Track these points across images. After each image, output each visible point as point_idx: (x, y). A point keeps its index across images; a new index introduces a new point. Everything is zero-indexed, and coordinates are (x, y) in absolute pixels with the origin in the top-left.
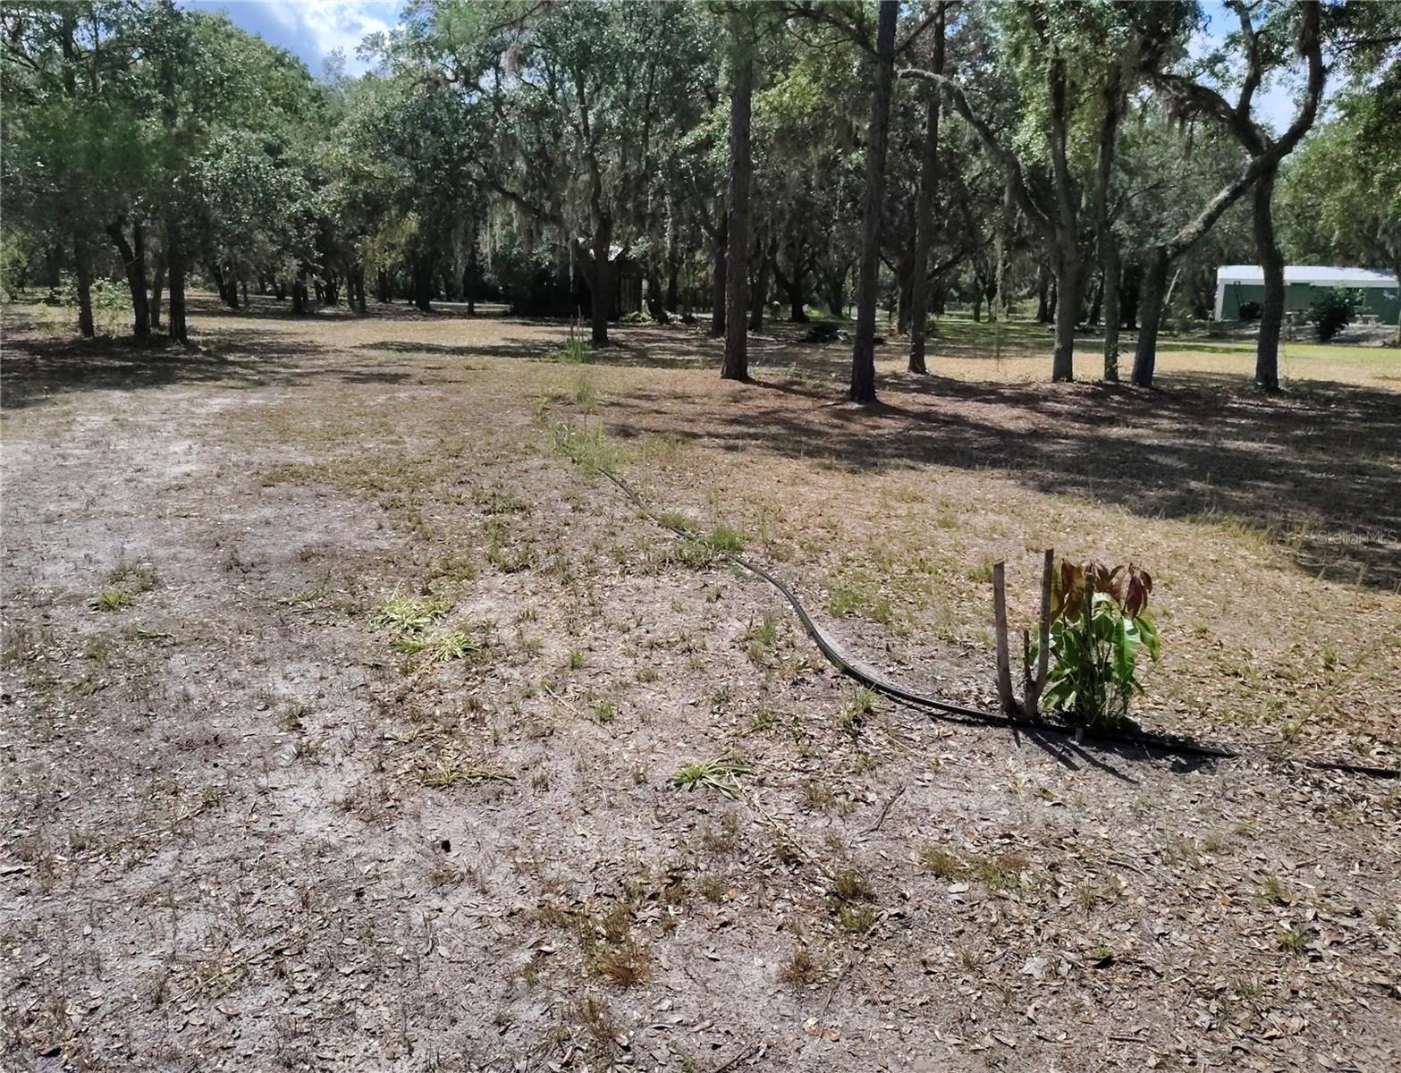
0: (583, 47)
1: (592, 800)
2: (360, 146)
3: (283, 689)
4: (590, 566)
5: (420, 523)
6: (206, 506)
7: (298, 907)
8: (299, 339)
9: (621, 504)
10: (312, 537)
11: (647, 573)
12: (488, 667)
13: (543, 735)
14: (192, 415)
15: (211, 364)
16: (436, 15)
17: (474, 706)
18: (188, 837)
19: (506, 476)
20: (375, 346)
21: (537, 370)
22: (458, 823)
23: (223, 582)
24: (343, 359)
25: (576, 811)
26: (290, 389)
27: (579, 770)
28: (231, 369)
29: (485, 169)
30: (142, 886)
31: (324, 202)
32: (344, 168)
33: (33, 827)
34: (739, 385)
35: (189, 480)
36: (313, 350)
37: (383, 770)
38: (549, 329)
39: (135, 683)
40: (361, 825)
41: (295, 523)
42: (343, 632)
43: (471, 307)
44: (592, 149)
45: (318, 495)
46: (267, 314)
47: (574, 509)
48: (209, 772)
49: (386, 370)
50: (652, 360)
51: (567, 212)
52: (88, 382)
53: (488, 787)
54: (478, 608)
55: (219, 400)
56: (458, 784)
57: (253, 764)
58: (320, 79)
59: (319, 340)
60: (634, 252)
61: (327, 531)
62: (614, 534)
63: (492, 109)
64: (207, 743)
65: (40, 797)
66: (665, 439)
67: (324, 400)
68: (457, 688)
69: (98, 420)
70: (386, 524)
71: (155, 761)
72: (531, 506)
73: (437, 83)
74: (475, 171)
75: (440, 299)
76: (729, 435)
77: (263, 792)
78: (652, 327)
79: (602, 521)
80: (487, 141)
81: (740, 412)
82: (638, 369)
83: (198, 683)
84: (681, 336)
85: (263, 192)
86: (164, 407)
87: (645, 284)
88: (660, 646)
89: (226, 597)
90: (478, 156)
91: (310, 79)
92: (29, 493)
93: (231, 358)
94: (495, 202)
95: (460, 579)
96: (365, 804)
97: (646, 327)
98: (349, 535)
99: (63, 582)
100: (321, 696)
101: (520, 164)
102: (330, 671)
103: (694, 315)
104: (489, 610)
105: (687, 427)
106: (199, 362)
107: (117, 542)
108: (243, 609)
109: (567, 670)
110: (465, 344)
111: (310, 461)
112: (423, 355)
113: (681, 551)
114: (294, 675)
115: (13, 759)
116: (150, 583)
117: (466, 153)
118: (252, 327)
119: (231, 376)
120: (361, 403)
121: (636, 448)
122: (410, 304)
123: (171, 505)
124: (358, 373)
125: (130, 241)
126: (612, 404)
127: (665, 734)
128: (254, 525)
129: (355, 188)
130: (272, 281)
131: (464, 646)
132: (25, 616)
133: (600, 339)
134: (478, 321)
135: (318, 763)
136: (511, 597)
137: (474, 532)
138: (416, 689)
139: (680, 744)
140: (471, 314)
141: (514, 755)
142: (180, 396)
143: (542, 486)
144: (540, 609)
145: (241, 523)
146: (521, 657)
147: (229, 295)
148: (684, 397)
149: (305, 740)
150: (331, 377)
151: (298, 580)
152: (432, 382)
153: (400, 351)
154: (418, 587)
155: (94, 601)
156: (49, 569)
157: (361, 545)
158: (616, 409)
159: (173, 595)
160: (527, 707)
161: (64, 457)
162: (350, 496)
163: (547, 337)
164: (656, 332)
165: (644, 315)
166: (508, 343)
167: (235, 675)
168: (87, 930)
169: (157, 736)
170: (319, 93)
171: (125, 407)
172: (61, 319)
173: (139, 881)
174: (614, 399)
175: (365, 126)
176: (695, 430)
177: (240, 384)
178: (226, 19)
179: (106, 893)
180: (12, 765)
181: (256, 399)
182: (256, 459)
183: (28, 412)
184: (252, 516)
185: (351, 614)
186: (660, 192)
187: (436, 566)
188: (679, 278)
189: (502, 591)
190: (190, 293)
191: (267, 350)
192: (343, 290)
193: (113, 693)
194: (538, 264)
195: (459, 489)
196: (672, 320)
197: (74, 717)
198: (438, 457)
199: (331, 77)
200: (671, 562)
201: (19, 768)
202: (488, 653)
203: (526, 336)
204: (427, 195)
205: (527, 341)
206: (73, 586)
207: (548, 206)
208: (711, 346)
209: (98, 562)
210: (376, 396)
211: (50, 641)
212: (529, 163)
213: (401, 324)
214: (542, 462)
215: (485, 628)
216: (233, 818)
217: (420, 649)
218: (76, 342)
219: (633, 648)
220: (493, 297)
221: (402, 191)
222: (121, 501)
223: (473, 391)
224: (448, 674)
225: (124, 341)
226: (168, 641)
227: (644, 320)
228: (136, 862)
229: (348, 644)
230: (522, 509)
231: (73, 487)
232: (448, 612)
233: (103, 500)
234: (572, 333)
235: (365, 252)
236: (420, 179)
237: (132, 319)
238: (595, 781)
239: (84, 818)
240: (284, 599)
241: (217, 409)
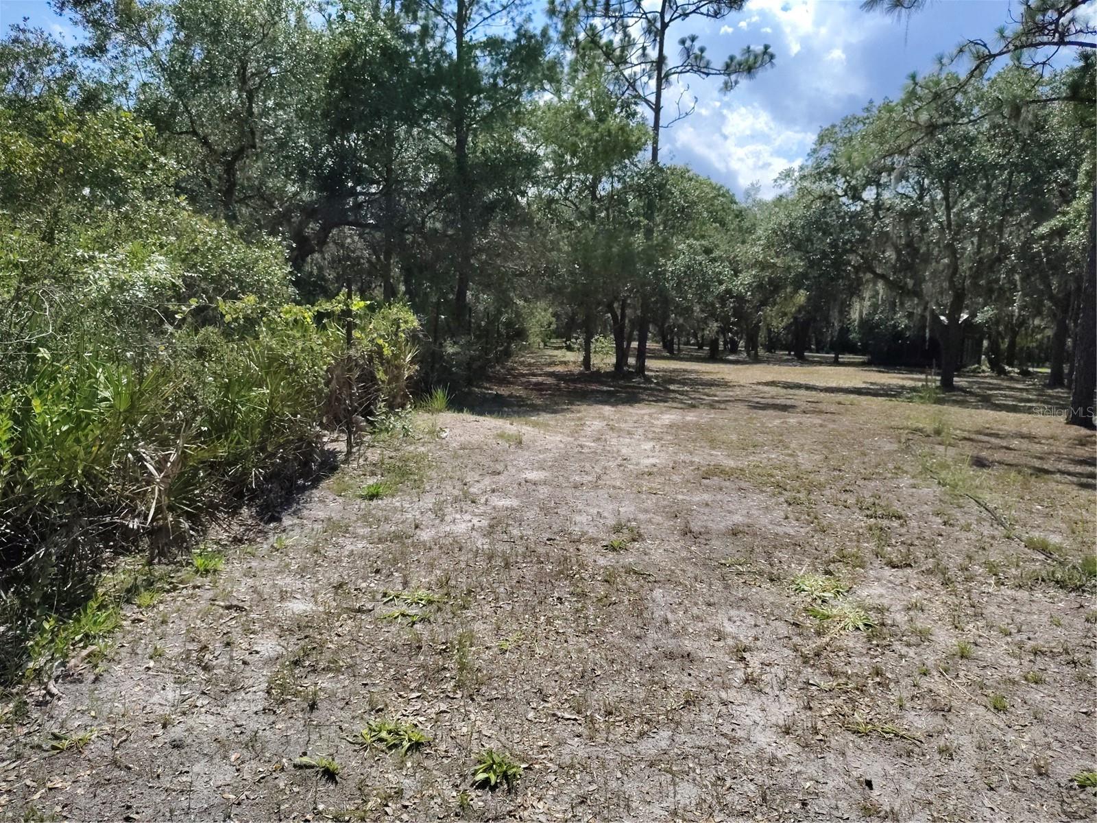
0: (953, 164)
1: (995, 778)
2: (768, 246)
3: (729, 628)
4: (966, 573)
5: (816, 518)
6: (667, 488)
7: (759, 800)
8: (714, 377)
9: (987, 524)
10: (738, 518)
11: (1020, 587)
12: (886, 642)
13: (943, 710)
14: (653, 425)
15: (660, 391)
16: (835, 151)
17: (878, 673)
18: (678, 724)
19: (882, 489)
20: (767, 384)
21: (895, 408)
22: (877, 768)
23: (682, 543)
24: (746, 391)
25: (980, 785)
26: (712, 411)
27: (979, 748)
28: (672, 395)
29: (862, 257)
30: (650, 752)
31: (741, 284)
32: (757, 261)
33: (582, 691)
34: (1084, 431)
35: (655, 469)
36: (725, 384)
37: (810, 708)
38: (901, 376)
39: (634, 604)
40: (798, 749)
41: (725, 506)
42: (766, 593)
43: (836, 358)
44: (953, 239)
45: (740, 489)
46: (692, 359)
47: (945, 523)
48: (686, 679)
49: (778, 402)
50: (996, 405)
51: (927, 287)
52: (590, 399)
53: (898, 743)
54: (872, 592)
55: (668, 416)
56: (874, 735)
57: (715, 679)
58: (742, 202)
59: (728, 378)
60: (979, 318)
61: (748, 515)
62: (984, 549)
63: (871, 214)
64: (683, 656)
65: (584, 671)
66: (1019, 472)
67: (736, 420)
68: (861, 655)
69: (598, 424)
70: (791, 515)
71: (650, 661)
72: (907, 516)
73: (830, 199)
74: (854, 259)
75: (811, 351)
76: (1080, 474)
77: (724, 704)
78: (991, 377)
79: (971, 535)
80: (865, 237)
81: (1087, 455)
82: (984, 411)
83: (672, 611)
84: (1020, 386)
85: (703, 279)
86: (635, 418)
87: (985, 343)
88: (1043, 653)
89: (684, 554)
90: (858, 248)
91: (735, 203)
92: (564, 468)
93: (672, 387)
94: (867, 281)
95: (854, 567)
96: (799, 732)
97: (986, 377)
98: (764, 520)
99: (586, 529)
100: (756, 639)
101: (890, 254)
102: (761, 621)
103: (1031, 369)
104: (881, 596)
105: (1037, 463)
106: (651, 389)
107: (615, 505)
108: (696, 564)
109: (957, 658)
110: (834, 385)
111: (732, 463)
112: (803, 392)
113: (1053, 572)
114: (735, 619)
115: (566, 641)
116: (637, 537)
117: (848, 246)
118: (683, 367)
119: (674, 400)
120: (763, 424)
121: (992, 477)
122: (789, 354)
123: (646, 485)
124: (757, 403)
125: (619, 312)
126: (965, 439)
127: (1059, 735)
128: (698, 505)
129: (762, 274)
130: (695, 337)
131: (865, 621)
132: (566, 547)
133: (947, 385)
134: (842, 368)
135: (761, 691)
136: (898, 588)
137: (861, 531)
138: (828, 648)
139: (1077, 748)
140: (836, 363)
141: (919, 722)
142: (643, 412)
143: (914, 501)
144: (925, 602)
145: (690, 502)
146: (913, 640)
147: (668, 346)
148: (1030, 438)
149: (749, 670)
150: (739, 405)
151: (731, 549)
152: (814, 412)
153: (786, 388)
154: (821, 568)
155: (605, 543)
156: (578, 518)
157: (773, 529)
158: (968, 443)
159: (651, 547)
160: (925, 683)
161: (582, 447)
162: (762, 491)
163: (901, 382)
164: (995, 381)
165: (984, 368)
166: (868, 386)
167: (695, 611)
168: (619, 775)
169: (650, 645)
170: (741, 212)
171: (612, 417)
172: (572, 359)
173: (648, 747)
174: (966, 434)
175: (774, 232)
176: (1045, 467)
177: (680, 406)
178: (689, 168)
179: (627, 750)
180: (565, 645)
181: (691, 417)
182: (696, 459)
183: (559, 416)
184: (696, 499)
185: (772, 580)
186: (1012, 271)
187: (833, 554)
188: (1018, 339)
189: (890, 582)
190: (650, 345)
191: (695, 383)
192: (742, 343)
193: (621, 608)
194: (895, 326)
195: (845, 496)
196: (1009, 372)
197: (599, 620)
198: (825, 470)
199: (750, 201)
200: (1043, 580)
201: (570, 648)
202: (885, 630)
203: (883, 381)
204: (815, 277)
205: (884, 385)
206: (592, 532)
207: (910, 282)
208: (1050, 396)
209: (605, 518)
210: (773, 420)
211: (582, 566)
212: (898, 252)
213: (784, 369)
214: (912, 481)
215: (880, 610)
216: (705, 717)
217: (828, 617)
218: (581, 374)
219: (1017, 651)
220: (853, 350)
221: (797, 275)
222: (615, 478)
223: (845, 420)
224: (854, 642)
225: (607, 374)
226: (651, 579)
227: (984, 371)
228: (645, 733)
229: (772, 603)
230: (899, 518)
231: (588, 466)
232: (848, 592)
233: (605, 477)
234: (926, 380)
235: (765, 319)
236: (811, 267)
237: (614, 360)
238: (996, 761)
239: (611, 692)
240: (723, 562)
241: (667, 422)
